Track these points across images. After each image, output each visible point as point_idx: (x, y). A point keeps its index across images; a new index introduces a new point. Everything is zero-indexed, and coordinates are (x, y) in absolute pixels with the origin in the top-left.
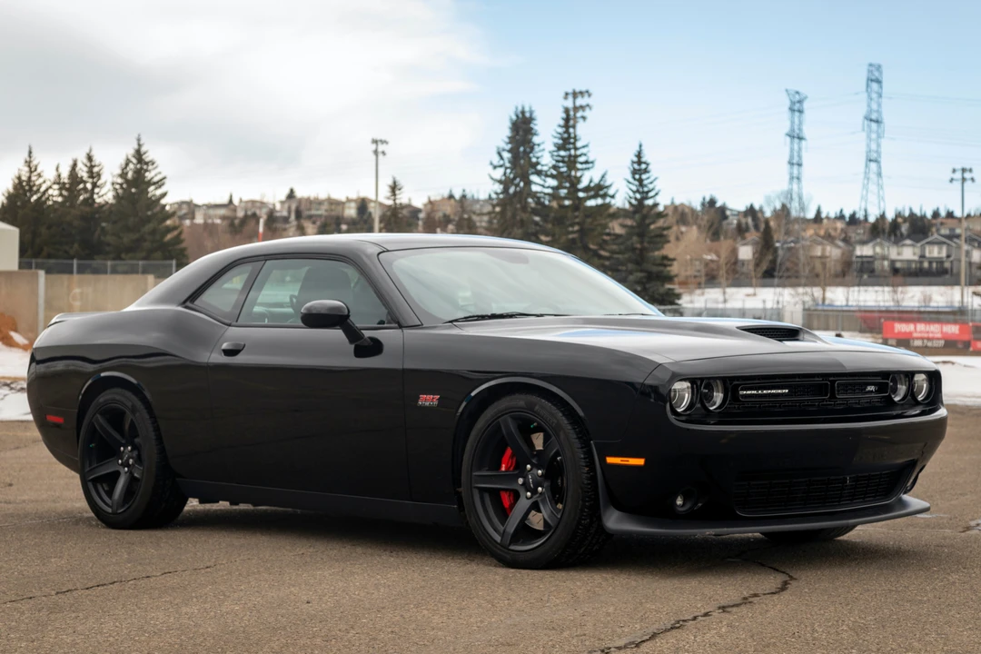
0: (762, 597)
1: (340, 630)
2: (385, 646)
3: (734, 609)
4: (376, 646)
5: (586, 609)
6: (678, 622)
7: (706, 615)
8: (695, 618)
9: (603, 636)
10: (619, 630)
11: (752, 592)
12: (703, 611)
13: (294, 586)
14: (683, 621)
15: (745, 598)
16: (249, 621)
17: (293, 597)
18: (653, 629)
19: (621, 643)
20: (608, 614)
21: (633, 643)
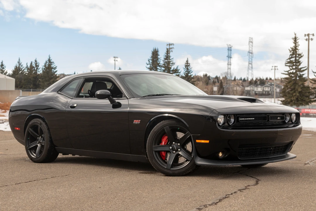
0: (251, 186)
1: (111, 198)
2: (128, 204)
3: (244, 191)
4: (125, 204)
5: (195, 191)
7: (235, 193)
8: (232, 194)
9: (203, 200)
10: (208, 198)
11: (247, 185)
12: (234, 191)
13: (95, 182)
14: (228, 195)
15: (246, 187)
16: (80, 194)
17: (94, 186)
18: (219, 198)
19: (210, 203)
20: (203, 192)
21: (214, 203)
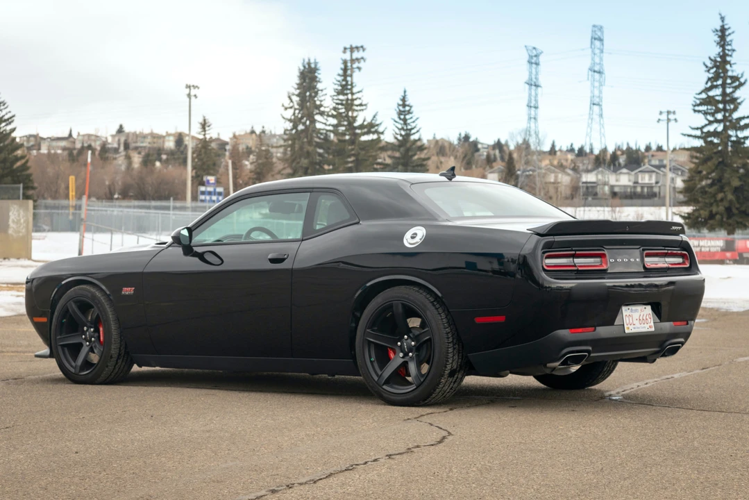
0: (422, 447)
1: (94, 472)
2: (125, 483)
3: (398, 457)
4: (118, 483)
5: (285, 457)
6: (352, 466)
7: (375, 460)
8: (366, 463)
9: (291, 476)
10: (305, 472)
11: (416, 444)
12: (373, 458)
13: (70, 441)
14: (356, 465)
15: (409, 449)
16: (28, 466)
17: (66, 449)
18: (331, 470)
19: (303, 480)
20: (301, 460)
21: (313, 480)
